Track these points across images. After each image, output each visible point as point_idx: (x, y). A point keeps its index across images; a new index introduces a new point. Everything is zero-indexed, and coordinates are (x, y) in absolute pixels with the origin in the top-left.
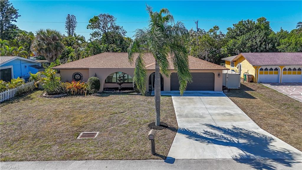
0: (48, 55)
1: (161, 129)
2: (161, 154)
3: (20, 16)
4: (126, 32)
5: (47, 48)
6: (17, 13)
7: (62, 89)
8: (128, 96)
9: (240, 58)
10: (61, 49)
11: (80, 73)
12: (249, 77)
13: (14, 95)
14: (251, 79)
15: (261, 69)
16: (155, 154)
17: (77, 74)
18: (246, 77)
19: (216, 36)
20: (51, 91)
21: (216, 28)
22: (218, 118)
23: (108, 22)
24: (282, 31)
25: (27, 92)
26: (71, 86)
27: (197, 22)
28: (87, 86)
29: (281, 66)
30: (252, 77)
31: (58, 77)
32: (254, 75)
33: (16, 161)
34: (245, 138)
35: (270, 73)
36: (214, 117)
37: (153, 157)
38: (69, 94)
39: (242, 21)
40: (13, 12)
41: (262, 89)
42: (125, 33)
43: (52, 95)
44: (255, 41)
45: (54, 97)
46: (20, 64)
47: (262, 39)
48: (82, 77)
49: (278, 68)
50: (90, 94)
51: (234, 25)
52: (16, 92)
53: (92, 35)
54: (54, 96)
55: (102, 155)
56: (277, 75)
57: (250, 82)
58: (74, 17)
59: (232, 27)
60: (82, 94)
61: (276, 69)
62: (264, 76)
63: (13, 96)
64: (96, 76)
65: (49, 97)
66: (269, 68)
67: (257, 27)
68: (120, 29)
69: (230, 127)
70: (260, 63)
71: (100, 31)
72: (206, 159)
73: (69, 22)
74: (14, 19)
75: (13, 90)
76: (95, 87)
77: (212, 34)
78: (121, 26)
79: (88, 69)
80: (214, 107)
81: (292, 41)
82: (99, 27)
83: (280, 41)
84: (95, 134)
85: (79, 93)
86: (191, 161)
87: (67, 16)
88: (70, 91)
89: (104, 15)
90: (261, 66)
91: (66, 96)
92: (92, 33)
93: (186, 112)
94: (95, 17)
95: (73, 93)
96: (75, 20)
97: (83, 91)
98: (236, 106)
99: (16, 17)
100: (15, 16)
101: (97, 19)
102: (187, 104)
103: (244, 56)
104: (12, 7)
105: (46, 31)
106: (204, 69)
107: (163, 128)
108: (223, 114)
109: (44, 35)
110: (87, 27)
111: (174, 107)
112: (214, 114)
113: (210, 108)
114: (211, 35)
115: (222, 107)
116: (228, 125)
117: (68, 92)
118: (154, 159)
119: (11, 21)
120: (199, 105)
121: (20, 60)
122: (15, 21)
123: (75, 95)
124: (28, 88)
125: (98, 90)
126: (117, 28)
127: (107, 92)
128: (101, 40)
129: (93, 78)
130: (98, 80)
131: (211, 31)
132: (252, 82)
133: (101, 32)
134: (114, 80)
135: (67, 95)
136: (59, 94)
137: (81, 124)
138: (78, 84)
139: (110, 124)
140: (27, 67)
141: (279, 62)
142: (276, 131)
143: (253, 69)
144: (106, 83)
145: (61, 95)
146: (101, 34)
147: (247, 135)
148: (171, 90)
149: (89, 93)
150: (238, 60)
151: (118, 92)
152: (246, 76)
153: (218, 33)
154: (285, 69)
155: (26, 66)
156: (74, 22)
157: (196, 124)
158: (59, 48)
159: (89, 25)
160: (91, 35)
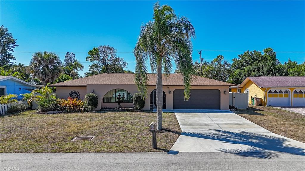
0: (44, 77)
1: (163, 132)
2: (163, 148)
3: (18, 45)
4: (127, 64)
5: (43, 71)
6: (15, 42)
7: (57, 106)
8: (127, 112)
9: (247, 83)
10: (58, 72)
11: (76, 92)
12: (257, 100)
13: (6, 111)
14: (260, 103)
15: (270, 92)
16: (156, 148)
17: (74, 93)
18: (254, 101)
19: (221, 66)
20: (46, 107)
21: (220, 57)
22: (225, 126)
23: (108, 54)
24: (290, 61)
25: (20, 110)
26: (67, 103)
27: (201, 52)
28: (84, 103)
29: (291, 88)
30: (260, 101)
31: (53, 96)
32: (263, 98)
33: (4, 153)
34: (256, 139)
35: (280, 96)
36: (220, 126)
37: (155, 150)
38: (64, 110)
39: (248, 52)
40: (11, 41)
41: (272, 110)
42: (125, 64)
43: (46, 111)
44: (262, 71)
45: (48, 114)
46: (14, 85)
47: (269, 69)
48: (79, 96)
49: (288, 91)
50: (87, 111)
51: (239, 56)
52: (8, 108)
53: (91, 67)
54: (48, 112)
55: (98, 149)
56: (287, 98)
57: (259, 106)
58: (73, 54)
59: (238, 58)
60: (79, 111)
61: (286, 92)
62: (273, 99)
63: (4, 112)
64: (94, 92)
65: (43, 113)
66: (278, 90)
67: (264, 58)
68: (121, 61)
69: (239, 132)
70: (268, 85)
71: (99, 63)
72: (213, 152)
73: (68, 60)
74: (12, 48)
75: (5, 105)
76: (92, 104)
77: (216, 63)
78: (121, 57)
79: (86, 86)
80: (220, 119)
81: (301, 70)
82: (98, 59)
83: (288, 71)
84: (92, 138)
85: (75, 109)
86: (197, 153)
87: (66, 54)
88: (66, 108)
89: (104, 47)
90: (269, 88)
91: (61, 113)
92: (91, 65)
93: (190, 122)
94: (94, 49)
95: (69, 110)
96: (74, 58)
97: (79, 108)
98: (244, 119)
99: (13, 47)
100: (12, 45)
101: (97, 50)
102: (191, 118)
103: (251, 80)
104: (11, 36)
105: (43, 53)
106: (208, 85)
107: (165, 131)
108: (231, 124)
109: (41, 57)
110: (87, 59)
111: (178, 119)
112: (221, 124)
113: (216, 120)
114: (215, 65)
115: (229, 119)
116: (237, 131)
117: (64, 109)
118: (155, 152)
119: (8, 51)
120: (204, 118)
121: (15, 82)
122: (12, 50)
123: (71, 112)
124: (21, 106)
125: (96, 108)
126: (118, 60)
127: (105, 109)
128: (100, 72)
129: (91, 94)
130: (96, 96)
131: (215, 61)
132: (260, 105)
133: (101, 64)
134: (113, 100)
135: (63, 112)
136: (54, 110)
137: (76, 130)
138: (74, 101)
139: (107, 130)
140: (22, 89)
141: (289, 84)
142: (290, 135)
143: (261, 92)
144: (104, 102)
145: (55, 112)
146: (100, 66)
147: (258, 137)
148: (174, 109)
149: (85, 110)
150: (244, 86)
151: (117, 110)
152: (254, 99)
153: (223, 63)
154: (296, 92)
155: (20, 88)
156: (73, 60)
157: (201, 130)
158: (56, 71)
159: (88, 57)
160: (89, 67)
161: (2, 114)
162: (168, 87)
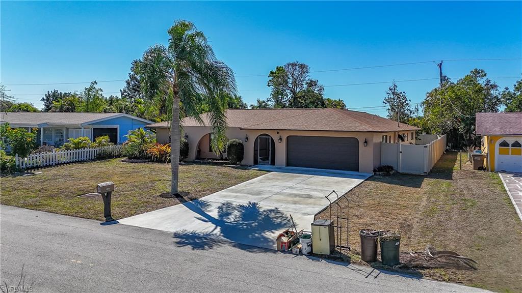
13: (94, 156)
14: (481, 164)
15: (505, 144)
21: (478, 73)
46: (131, 124)
52: (98, 153)
57: (478, 169)
60: (165, 162)
64: (187, 137)
75: (93, 149)
85: (162, 158)
108: (298, 195)
112: (283, 194)
113: (295, 188)
115: (321, 188)
121: (133, 120)
123: (156, 162)
132: (482, 168)
148: (288, 165)
161: (89, 159)
162: (279, 131)
